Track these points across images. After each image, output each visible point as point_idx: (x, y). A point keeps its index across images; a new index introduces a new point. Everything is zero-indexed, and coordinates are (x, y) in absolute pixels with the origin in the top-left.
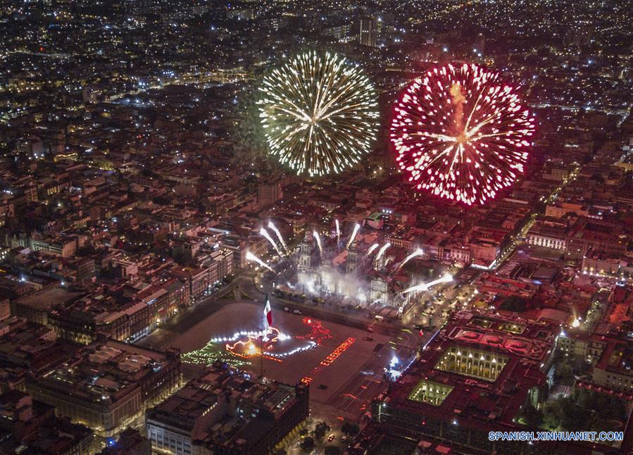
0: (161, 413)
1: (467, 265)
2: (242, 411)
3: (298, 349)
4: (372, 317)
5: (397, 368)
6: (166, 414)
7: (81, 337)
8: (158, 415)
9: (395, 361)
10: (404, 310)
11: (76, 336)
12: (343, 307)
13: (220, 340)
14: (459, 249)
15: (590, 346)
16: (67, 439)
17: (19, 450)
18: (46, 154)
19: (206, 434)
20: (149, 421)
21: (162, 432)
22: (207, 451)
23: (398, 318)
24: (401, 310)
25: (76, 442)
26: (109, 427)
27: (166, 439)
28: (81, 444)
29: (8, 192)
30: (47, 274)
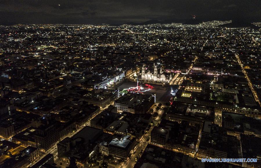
1: (181, 74)
2: (139, 101)
3: (147, 90)
4: (162, 83)
5: (173, 93)
6: (120, 101)
7: (90, 89)
8: (118, 102)
9: (172, 91)
10: (170, 82)
11: (89, 89)
12: (155, 82)
13: (126, 89)
14: (178, 70)
15: (219, 85)
16: (94, 109)
17: (80, 112)
18: (72, 58)
19: (131, 106)
20: (115, 103)
21: (119, 106)
22: (133, 109)
23: (169, 84)
24: (169, 82)
25: (96, 110)
26: (103, 107)
27: (120, 108)
28: (97, 110)
29: (65, 63)
30: (78, 78)
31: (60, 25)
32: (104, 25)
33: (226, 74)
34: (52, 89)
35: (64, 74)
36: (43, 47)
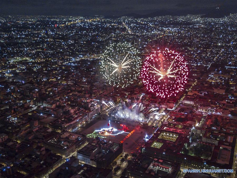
0: (81, 151)
1: (166, 109)
2: (104, 151)
3: (119, 133)
4: (140, 124)
5: (147, 138)
6: (83, 152)
8: (81, 152)
11: (57, 130)
14: (164, 105)
15: (201, 131)
16: (55, 159)
17: (42, 162)
18: (47, 79)
19: (94, 158)
20: (78, 154)
21: (82, 157)
22: (95, 162)
23: (147, 124)
24: (148, 122)
25: (57, 160)
26: (67, 156)
27: (83, 159)
28: (59, 161)
29: (37, 90)
30: (48, 113)
31: (42, 18)
32: (98, 17)
33: (219, 113)
34: (18, 129)
35: (34, 107)
36: (16, 59)
